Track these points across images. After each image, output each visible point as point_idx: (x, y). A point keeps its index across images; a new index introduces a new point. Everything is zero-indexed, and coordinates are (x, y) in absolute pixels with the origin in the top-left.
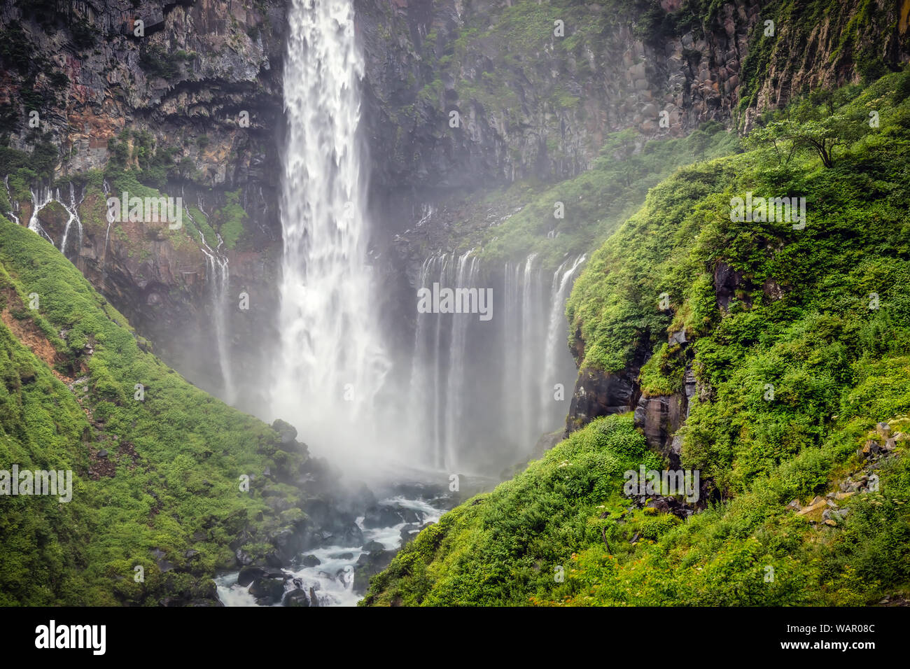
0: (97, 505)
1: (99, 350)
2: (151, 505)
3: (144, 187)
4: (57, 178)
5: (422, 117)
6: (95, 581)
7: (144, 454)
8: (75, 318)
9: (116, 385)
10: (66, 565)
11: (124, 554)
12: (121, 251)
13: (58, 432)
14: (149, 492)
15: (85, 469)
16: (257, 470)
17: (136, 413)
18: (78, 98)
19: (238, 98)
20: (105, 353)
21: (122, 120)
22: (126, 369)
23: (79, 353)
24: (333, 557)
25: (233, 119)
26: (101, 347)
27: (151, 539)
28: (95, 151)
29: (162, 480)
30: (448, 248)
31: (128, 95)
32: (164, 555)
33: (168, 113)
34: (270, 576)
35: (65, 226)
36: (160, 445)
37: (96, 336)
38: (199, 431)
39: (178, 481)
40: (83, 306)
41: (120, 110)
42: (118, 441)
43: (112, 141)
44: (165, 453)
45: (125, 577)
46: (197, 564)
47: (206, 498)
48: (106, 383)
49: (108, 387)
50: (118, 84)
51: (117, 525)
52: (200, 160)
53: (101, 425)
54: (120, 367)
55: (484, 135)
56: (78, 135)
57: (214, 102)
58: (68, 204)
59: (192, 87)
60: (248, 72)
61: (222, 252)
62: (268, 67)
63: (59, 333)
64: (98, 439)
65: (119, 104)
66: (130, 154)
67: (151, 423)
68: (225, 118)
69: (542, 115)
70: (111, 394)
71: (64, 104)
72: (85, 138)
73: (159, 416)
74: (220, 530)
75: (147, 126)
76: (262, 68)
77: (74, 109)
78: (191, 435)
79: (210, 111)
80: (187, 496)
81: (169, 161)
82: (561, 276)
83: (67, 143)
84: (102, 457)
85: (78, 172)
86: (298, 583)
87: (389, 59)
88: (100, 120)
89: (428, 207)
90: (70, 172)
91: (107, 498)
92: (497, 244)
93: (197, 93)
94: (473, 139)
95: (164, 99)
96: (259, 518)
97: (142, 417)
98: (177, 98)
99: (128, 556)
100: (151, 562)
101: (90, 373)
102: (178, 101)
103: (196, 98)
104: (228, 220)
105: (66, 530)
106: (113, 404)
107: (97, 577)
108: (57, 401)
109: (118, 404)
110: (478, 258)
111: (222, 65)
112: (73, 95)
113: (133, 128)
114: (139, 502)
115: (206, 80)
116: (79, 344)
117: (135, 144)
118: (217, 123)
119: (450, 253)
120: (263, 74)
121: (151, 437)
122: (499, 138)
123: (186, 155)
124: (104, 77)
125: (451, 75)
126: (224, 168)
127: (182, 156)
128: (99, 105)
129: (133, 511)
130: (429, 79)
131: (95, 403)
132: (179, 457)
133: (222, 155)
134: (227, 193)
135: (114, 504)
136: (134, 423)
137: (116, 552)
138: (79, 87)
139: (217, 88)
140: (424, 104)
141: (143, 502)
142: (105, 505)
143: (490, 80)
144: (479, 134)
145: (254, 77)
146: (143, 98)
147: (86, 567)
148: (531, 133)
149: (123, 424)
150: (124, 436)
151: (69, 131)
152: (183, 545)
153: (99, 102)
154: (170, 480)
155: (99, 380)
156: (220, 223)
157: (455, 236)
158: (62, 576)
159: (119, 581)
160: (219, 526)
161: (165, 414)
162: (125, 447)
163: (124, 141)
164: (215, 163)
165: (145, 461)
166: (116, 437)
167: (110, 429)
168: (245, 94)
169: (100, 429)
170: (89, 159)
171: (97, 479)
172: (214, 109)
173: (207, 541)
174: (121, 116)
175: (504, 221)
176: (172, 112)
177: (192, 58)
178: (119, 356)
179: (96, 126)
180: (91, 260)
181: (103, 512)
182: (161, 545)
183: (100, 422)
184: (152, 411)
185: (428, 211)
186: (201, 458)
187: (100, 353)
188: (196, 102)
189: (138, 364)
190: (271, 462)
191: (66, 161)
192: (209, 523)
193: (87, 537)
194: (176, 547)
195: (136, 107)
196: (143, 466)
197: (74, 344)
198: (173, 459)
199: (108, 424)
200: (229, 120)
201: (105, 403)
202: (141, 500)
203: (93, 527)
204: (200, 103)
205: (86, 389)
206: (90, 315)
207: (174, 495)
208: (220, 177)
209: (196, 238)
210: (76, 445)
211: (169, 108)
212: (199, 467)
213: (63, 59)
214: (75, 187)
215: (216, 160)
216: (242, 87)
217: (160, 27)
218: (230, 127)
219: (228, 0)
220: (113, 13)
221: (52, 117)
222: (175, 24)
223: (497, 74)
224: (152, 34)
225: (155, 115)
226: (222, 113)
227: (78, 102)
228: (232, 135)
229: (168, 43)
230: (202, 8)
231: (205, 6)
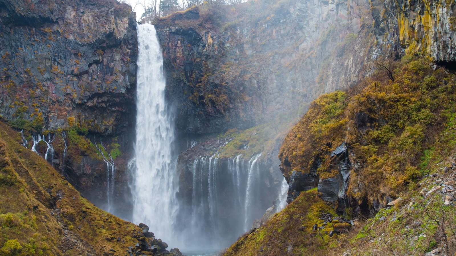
4: (43, 131)
12: (70, 160)
18: (53, 99)
19: (117, 100)
21: (71, 108)
23: (55, 198)
25: (115, 108)
28: (59, 120)
30: (204, 155)
31: (73, 98)
33: (89, 105)
35: (46, 150)
41: (70, 104)
50: (70, 94)
52: (102, 124)
55: (215, 112)
56: (53, 114)
57: (108, 101)
59: (99, 95)
62: (129, 87)
65: (70, 102)
66: (74, 122)
68: (112, 108)
69: (237, 104)
71: (47, 101)
72: (55, 115)
75: (81, 111)
76: (127, 88)
77: (51, 103)
79: (106, 105)
82: (251, 162)
83: (48, 117)
84: (67, 240)
85: (52, 129)
87: (177, 84)
90: (49, 129)
93: (101, 98)
95: (88, 100)
98: (93, 99)
102: (93, 101)
104: (113, 148)
112: (51, 98)
115: (105, 92)
118: (109, 110)
120: (128, 90)
122: (221, 113)
124: (64, 91)
125: (201, 90)
126: (111, 128)
127: (95, 123)
128: (62, 102)
130: (192, 92)
133: (111, 122)
134: (112, 138)
138: (53, 95)
139: (109, 96)
143: (217, 91)
144: (213, 112)
145: (124, 91)
146: (80, 100)
148: (233, 111)
151: (49, 112)
153: (62, 101)
156: (109, 150)
157: (206, 151)
162: (77, 236)
164: (108, 126)
168: (120, 98)
169: (65, 229)
170: (57, 123)
172: (108, 104)
174: (70, 106)
175: (225, 144)
176: (91, 105)
179: (60, 110)
180: (57, 164)
183: (65, 226)
185: (193, 143)
188: (101, 101)
191: (47, 125)
195: (77, 103)
200: (113, 109)
204: (102, 102)
205: (59, 213)
208: (109, 131)
211: (90, 104)
213: (48, 84)
214: (51, 135)
215: (108, 124)
216: (120, 95)
217: (87, 72)
218: (114, 112)
219: (114, 62)
220: (69, 66)
221: (42, 106)
222: (93, 71)
223: (219, 89)
224: (83, 74)
225: (84, 106)
226: (111, 106)
227: (53, 101)
228: (115, 115)
229: (90, 78)
230: (103, 65)
231: (105, 64)
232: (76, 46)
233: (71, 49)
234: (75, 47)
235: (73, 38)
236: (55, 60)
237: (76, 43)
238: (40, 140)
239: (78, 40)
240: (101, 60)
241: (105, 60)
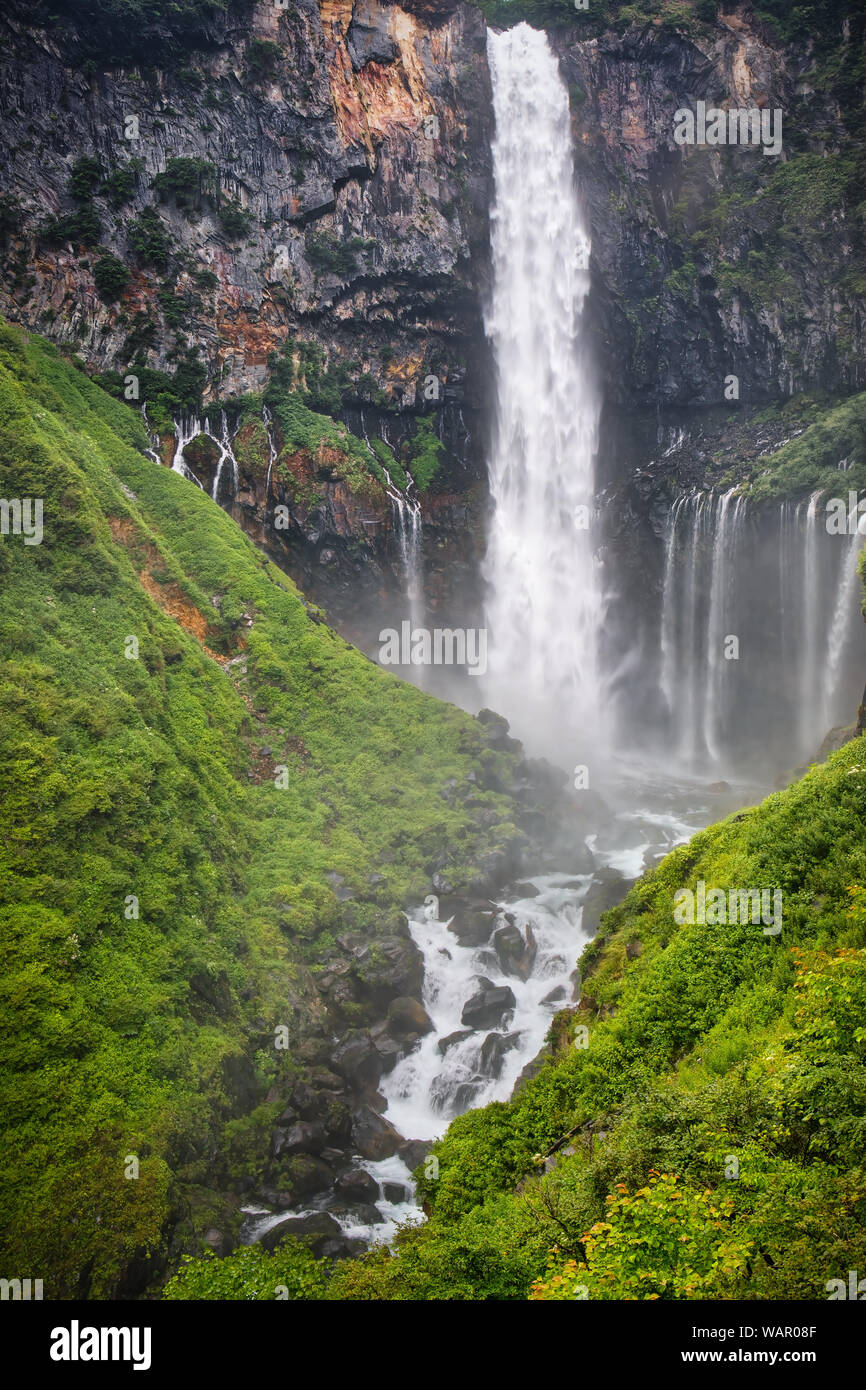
0: (259, 817)
1: (259, 621)
2: (325, 816)
3: (313, 414)
4: (205, 404)
5: (669, 312)
6: (256, 911)
7: (317, 753)
8: (229, 581)
9: (281, 665)
10: (221, 890)
11: (292, 878)
12: (286, 495)
13: (211, 724)
14: (323, 800)
15: (244, 770)
16: (460, 774)
17: (306, 700)
18: (230, 303)
19: (431, 296)
20: (268, 625)
21: (285, 329)
22: (294, 644)
23: (236, 625)
24: (554, 886)
25: (424, 323)
26: (262, 617)
27: (326, 859)
28: (252, 368)
29: (340, 785)
30: (705, 485)
31: (292, 297)
32: (342, 880)
33: (342, 318)
34: (476, 909)
35: (217, 464)
36: (337, 741)
37: (257, 603)
38: (385, 723)
39: (359, 786)
40: (240, 566)
41: (282, 316)
42: (285, 735)
43: (272, 356)
44: (343, 751)
45: (294, 906)
46: (382, 891)
47: (395, 809)
48: (268, 662)
49: (272, 667)
50: (279, 283)
51: (283, 842)
52: (384, 376)
53: (263, 715)
54: (286, 643)
55: (751, 335)
56: (231, 350)
57: (400, 302)
58: (220, 437)
59: (372, 284)
60: (442, 262)
61: (411, 496)
62: (467, 255)
63: (211, 599)
64: (259, 733)
65: (281, 309)
66: (296, 373)
67: (326, 713)
68: (414, 323)
69: (829, 305)
70: (275, 677)
71: (213, 311)
72: (239, 353)
73: (334, 704)
74: (412, 849)
75: (316, 336)
76: (460, 257)
77: (225, 316)
78: (375, 728)
79: (395, 314)
80: (371, 805)
81: (344, 380)
83: (218, 359)
84: (264, 756)
85: (231, 397)
86: (510, 918)
87: (625, 238)
88: (258, 330)
89: (678, 431)
90: (222, 397)
91: (271, 808)
92: (769, 479)
93: (379, 291)
94: (737, 340)
95: (336, 301)
96: (461, 835)
97: (314, 705)
98: (352, 298)
99: (298, 881)
100: (326, 889)
101: (248, 650)
102: (354, 302)
103: (377, 298)
104: (419, 453)
105: (221, 847)
106: (278, 689)
107: (259, 906)
108: (209, 685)
109: (284, 689)
110: (745, 497)
111: (410, 253)
112: (224, 298)
113: (299, 338)
114: (310, 813)
115: (390, 273)
116: (235, 613)
117: (301, 359)
118: (404, 329)
119: (707, 492)
120: (461, 265)
121: (325, 731)
122: (773, 338)
123: (366, 371)
124: (262, 275)
125: (707, 256)
126: (413, 387)
127: (361, 372)
128: (256, 311)
129: (303, 824)
130: (678, 264)
131: (255, 688)
132: (361, 755)
133: (411, 370)
134: (418, 419)
135: (281, 815)
136: (304, 712)
137: (283, 875)
138: (230, 288)
139: (404, 284)
140: (672, 296)
141: (316, 813)
142: (269, 816)
143: (759, 261)
144: (745, 334)
145: (450, 268)
146: (311, 301)
147: (246, 893)
148: (815, 330)
149: (290, 714)
150: (291, 730)
151: (219, 345)
152: (366, 868)
153: (256, 307)
154: (350, 785)
155: (261, 659)
156: (409, 458)
157: (715, 469)
158: (216, 904)
159: (287, 912)
160: (411, 845)
161: (343, 702)
162: (293, 743)
163: (287, 355)
164: (401, 380)
165: (318, 761)
166: (282, 731)
167: (274, 720)
168: (439, 291)
169: (262, 721)
170: (244, 380)
171: (259, 783)
172: (400, 312)
173: (395, 862)
174: (283, 324)
175: (778, 448)
176: (347, 317)
177: (371, 247)
178: (284, 629)
179: (252, 336)
180: (249, 508)
181: (266, 825)
182: (339, 867)
183: (262, 711)
184: (326, 698)
185: (677, 436)
186: (387, 758)
187: (261, 624)
188: (377, 302)
189: (309, 638)
190: (476, 763)
191: (216, 384)
192: (399, 840)
193: (247, 856)
194: (357, 870)
195: (302, 311)
196: (316, 768)
197: (228, 614)
198: (352, 758)
199: (272, 714)
200: (419, 326)
201: (268, 688)
202: (313, 810)
203: (254, 844)
204: (382, 304)
205: (244, 670)
206: (249, 578)
207: (355, 805)
208: (409, 398)
209: (379, 476)
210: (233, 740)
211: (343, 312)
212: (385, 769)
213: (210, 254)
214: (229, 416)
215: (403, 376)
216: (435, 281)
217: (330, 208)
218: (420, 334)
219: (416, 170)
220: (271, 193)
221: (198, 327)
222: (349, 204)
223: (768, 252)
224: (320, 217)
225: (326, 321)
226: (410, 316)
227: (229, 308)
228: (423, 344)
229: (340, 228)
230: (382, 182)
231: (386, 179)
232: (292, 124)
233: (277, 136)
234: (288, 129)
235: (280, 99)
236: (229, 175)
237: (291, 113)
238: (196, 431)
239: (297, 104)
240: (373, 165)
241: (387, 163)
